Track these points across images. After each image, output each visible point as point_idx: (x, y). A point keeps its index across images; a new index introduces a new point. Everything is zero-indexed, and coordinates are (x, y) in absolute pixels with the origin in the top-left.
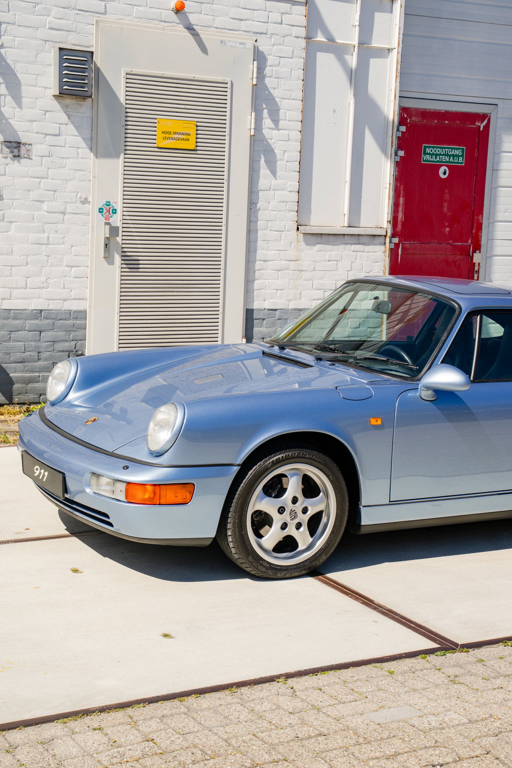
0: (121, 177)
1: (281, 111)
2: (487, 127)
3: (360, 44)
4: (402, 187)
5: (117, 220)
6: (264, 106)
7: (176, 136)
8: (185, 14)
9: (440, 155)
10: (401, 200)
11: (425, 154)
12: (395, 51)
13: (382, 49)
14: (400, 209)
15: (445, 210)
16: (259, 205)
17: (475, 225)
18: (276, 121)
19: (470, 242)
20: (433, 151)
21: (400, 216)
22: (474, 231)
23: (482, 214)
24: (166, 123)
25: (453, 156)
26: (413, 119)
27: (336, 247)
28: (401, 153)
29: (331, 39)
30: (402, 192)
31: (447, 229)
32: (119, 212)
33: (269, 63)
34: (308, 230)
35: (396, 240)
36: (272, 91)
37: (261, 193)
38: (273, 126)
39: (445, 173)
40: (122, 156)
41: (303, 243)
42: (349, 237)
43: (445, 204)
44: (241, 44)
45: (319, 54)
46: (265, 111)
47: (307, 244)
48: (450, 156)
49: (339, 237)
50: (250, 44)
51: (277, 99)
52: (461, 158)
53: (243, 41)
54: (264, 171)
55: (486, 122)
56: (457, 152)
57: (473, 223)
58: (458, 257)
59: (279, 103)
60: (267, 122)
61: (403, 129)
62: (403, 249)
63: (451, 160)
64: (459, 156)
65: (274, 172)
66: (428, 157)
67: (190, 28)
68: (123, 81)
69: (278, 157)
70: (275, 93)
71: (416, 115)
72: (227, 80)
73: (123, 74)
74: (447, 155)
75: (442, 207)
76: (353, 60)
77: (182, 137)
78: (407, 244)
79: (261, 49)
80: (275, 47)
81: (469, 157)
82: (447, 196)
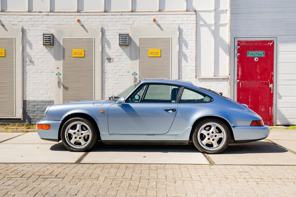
0: (138, 65)
1: (188, 44)
2: (273, 45)
3: (215, 23)
4: (240, 64)
5: (137, 77)
6: (183, 43)
7: (154, 53)
8: (157, 21)
9: (254, 54)
10: (240, 69)
11: (248, 54)
12: (228, 24)
13: (224, 24)
14: (240, 71)
15: (258, 71)
16: (182, 71)
17: (270, 76)
18: (187, 47)
19: (269, 81)
20: (252, 53)
21: (240, 73)
22: (270, 77)
23: (273, 72)
24: (151, 50)
25: (260, 54)
26: (243, 44)
27: (210, 82)
28: (239, 54)
29: (205, 23)
30: (240, 66)
31: (259, 77)
32: (138, 75)
33: (184, 31)
34: (199, 77)
35: (238, 81)
36: (185, 39)
37: (183, 68)
38: (186, 48)
39: (257, 60)
40: (138, 59)
41: (198, 81)
42: (215, 79)
43: (258, 69)
44: (174, 27)
45: (201, 28)
46: (183, 45)
47: (199, 82)
48: (258, 54)
49: (211, 79)
50: (177, 27)
51: (187, 41)
52: (263, 55)
53: (174, 26)
54: (183, 61)
55: (272, 43)
56: (261, 53)
57: (269, 75)
58: (264, 86)
59: (188, 42)
60: (184, 48)
61: (239, 47)
62: (242, 83)
63: (259, 55)
64: (262, 54)
65: (187, 62)
66: (249, 55)
67: (158, 25)
68: (138, 40)
69: (188, 57)
70: (186, 40)
71: (243, 43)
72: (170, 37)
73: (138, 39)
74: (257, 54)
75: (256, 70)
76: (213, 28)
77: (156, 53)
78: (243, 82)
79: (181, 28)
80: (186, 27)
81: (266, 54)
82: (258, 67)
